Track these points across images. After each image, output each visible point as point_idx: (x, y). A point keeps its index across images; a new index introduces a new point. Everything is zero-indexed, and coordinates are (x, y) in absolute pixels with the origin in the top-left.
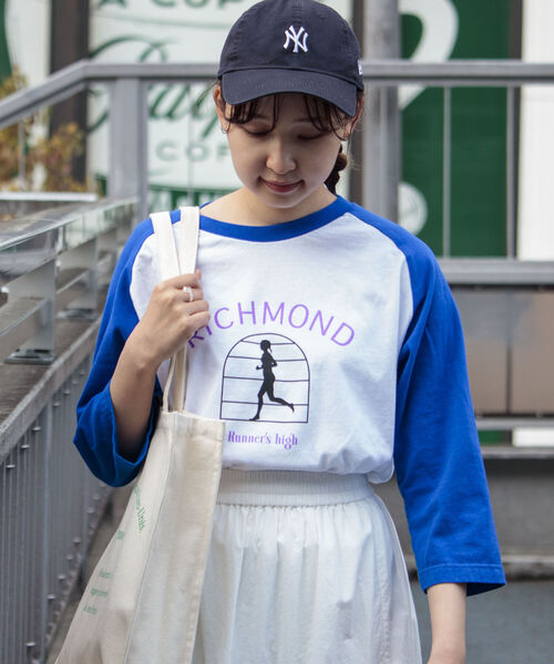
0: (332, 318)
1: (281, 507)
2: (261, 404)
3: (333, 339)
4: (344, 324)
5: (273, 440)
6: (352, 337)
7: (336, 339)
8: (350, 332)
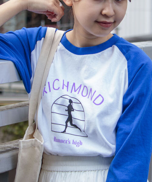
0: (95, 91)
1: (79, 171)
2: (66, 126)
3: (93, 102)
4: (100, 95)
5: (71, 142)
6: (102, 102)
7: (95, 102)
8: (102, 99)
